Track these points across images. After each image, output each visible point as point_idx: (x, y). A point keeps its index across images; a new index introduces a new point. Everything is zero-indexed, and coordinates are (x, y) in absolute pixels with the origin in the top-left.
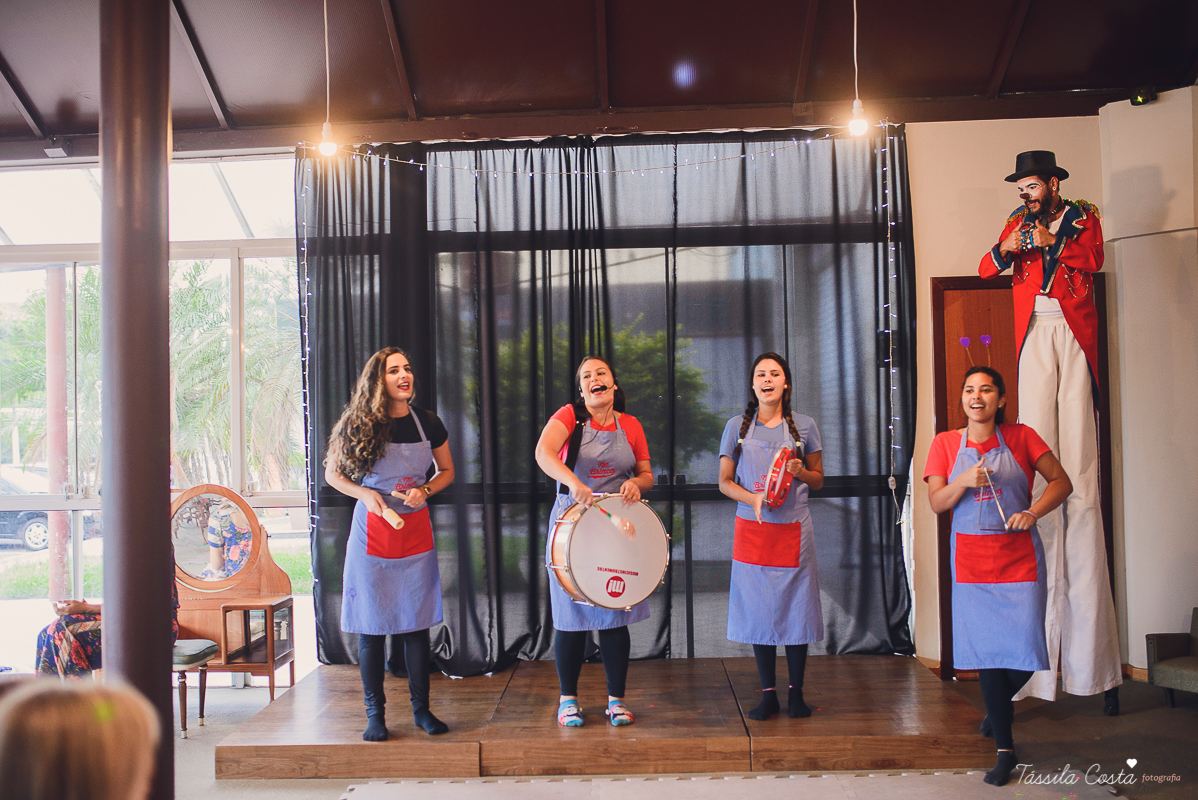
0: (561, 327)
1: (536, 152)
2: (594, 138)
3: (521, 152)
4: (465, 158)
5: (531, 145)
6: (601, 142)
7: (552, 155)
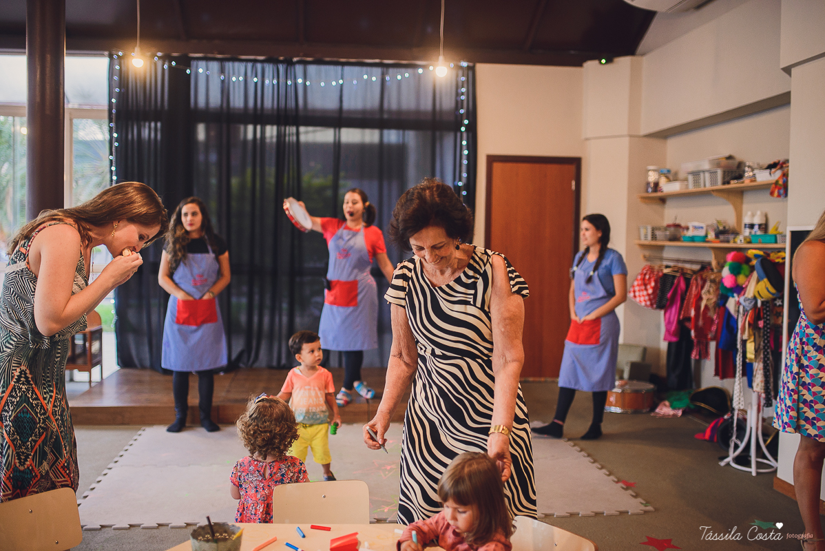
0: (271, 171)
1: (259, 66)
2: (295, 59)
3: (250, 65)
4: (215, 66)
5: (255, 61)
6: (299, 62)
7: (269, 68)
